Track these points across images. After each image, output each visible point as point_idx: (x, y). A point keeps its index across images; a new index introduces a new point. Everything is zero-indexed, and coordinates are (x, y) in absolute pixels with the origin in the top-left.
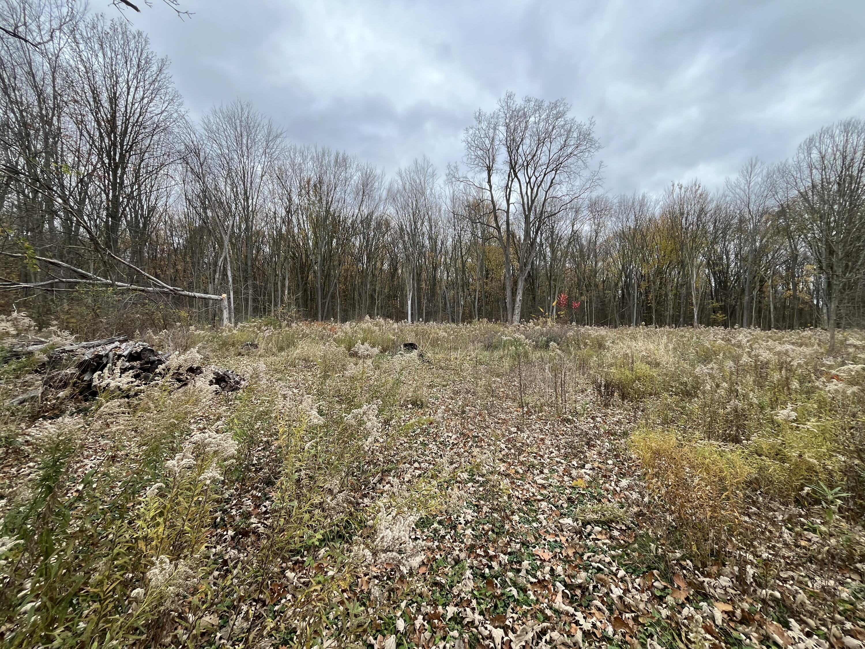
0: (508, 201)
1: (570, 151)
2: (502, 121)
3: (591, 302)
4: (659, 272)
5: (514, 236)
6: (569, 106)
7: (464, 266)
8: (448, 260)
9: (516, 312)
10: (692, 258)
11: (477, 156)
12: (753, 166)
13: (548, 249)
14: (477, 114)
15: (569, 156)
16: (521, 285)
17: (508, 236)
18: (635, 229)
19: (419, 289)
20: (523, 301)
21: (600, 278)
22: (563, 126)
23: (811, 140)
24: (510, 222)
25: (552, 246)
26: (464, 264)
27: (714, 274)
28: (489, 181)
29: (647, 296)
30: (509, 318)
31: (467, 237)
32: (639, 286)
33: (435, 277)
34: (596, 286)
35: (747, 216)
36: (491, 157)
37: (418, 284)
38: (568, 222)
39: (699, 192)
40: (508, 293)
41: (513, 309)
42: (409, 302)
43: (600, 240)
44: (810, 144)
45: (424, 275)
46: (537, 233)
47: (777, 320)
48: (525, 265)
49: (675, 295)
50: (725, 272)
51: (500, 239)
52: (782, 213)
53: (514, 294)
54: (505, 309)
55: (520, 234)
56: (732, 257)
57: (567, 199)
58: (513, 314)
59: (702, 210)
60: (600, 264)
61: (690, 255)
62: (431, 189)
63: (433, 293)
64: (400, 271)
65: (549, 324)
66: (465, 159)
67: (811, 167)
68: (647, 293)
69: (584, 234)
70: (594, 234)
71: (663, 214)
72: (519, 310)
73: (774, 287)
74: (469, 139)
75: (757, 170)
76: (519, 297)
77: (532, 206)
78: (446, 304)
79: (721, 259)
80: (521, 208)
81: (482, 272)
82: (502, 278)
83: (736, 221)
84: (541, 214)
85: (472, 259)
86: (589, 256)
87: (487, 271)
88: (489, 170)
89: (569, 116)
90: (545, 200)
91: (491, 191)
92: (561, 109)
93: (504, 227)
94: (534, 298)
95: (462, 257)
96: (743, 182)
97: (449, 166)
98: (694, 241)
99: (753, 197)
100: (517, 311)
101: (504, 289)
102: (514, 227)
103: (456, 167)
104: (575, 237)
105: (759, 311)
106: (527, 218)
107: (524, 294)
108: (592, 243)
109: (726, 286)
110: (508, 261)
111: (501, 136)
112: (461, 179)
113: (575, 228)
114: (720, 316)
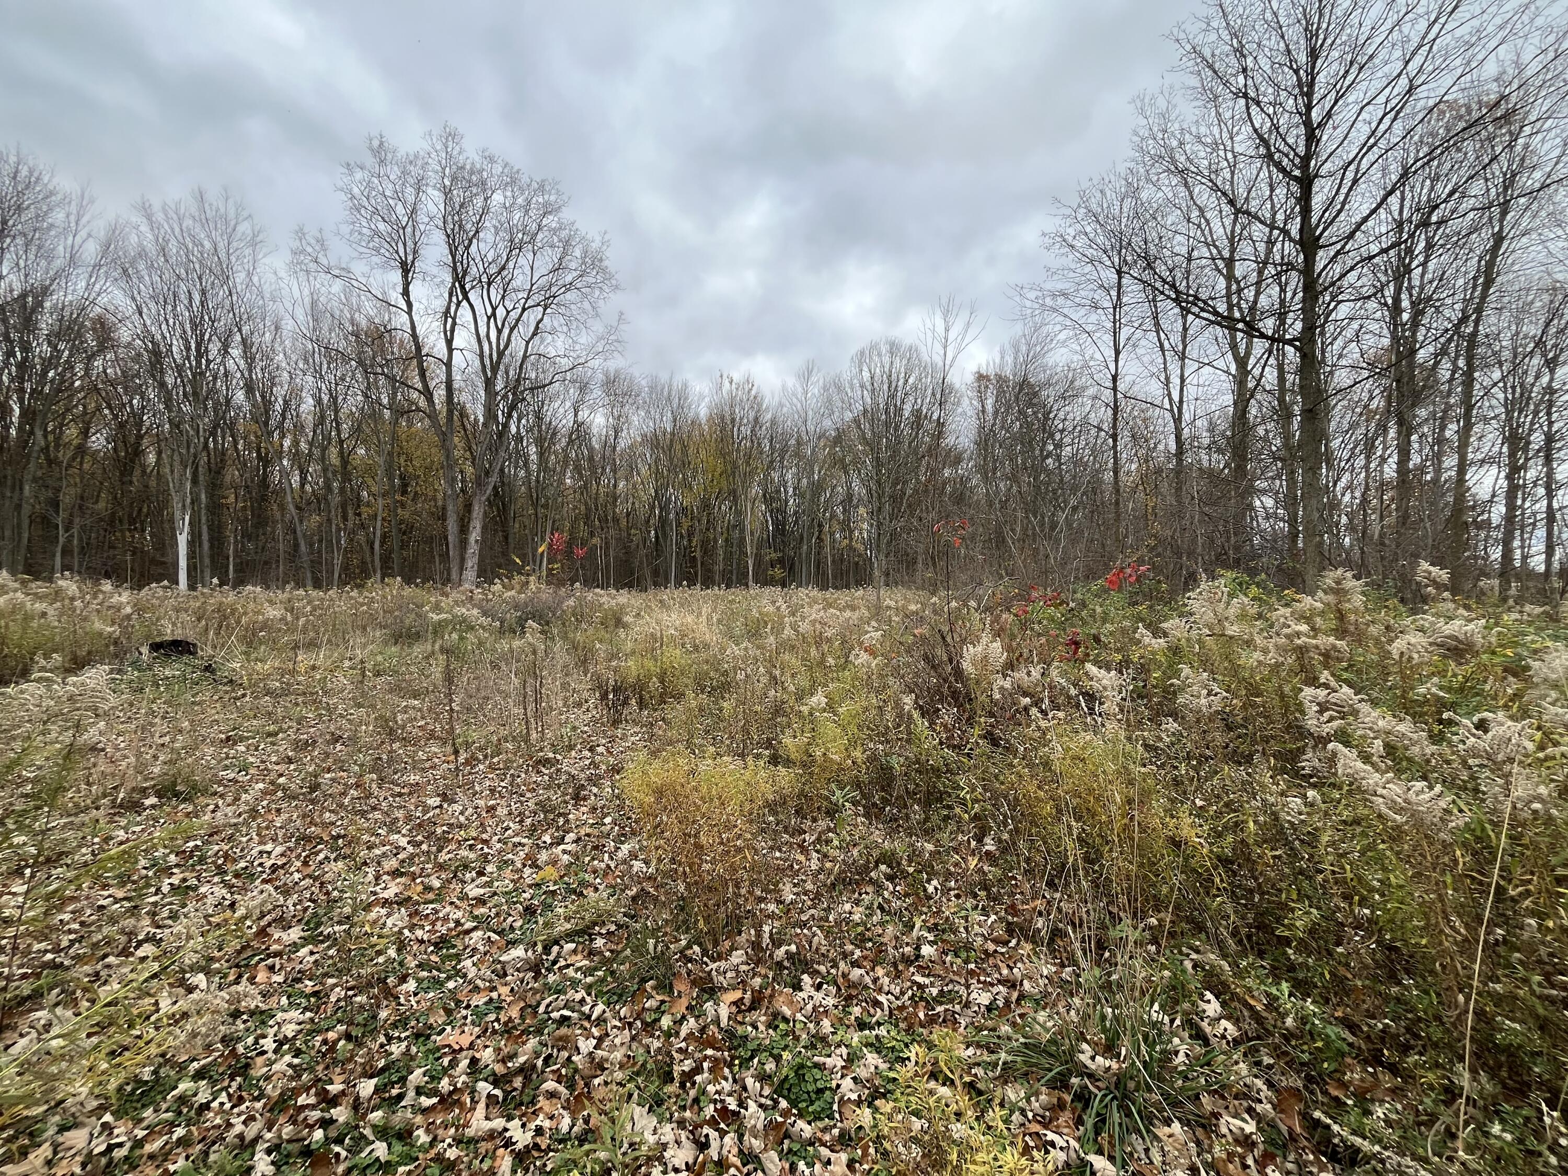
0: (449, 342)
1: (569, 279)
2: (433, 178)
3: (607, 548)
4: (706, 505)
5: (463, 414)
6: (565, 198)
7: (345, 462)
8: (303, 446)
9: (469, 564)
10: (746, 488)
11: (377, 233)
12: (810, 373)
13: (533, 449)
14: (376, 143)
15: (568, 287)
16: (478, 511)
17: (450, 412)
18: (673, 434)
19: (216, 508)
20: (483, 543)
21: (621, 509)
22: (554, 231)
23: (862, 353)
24: (456, 385)
25: (539, 442)
26: (345, 460)
27: (771, 512)
28: (406, 293)
29: (690, 541)
30: (454, 576)
31: (353, 402)
32: (679, 525)
33: (264, 483)
34: (616, 520)
35: (805, 438)
36: (410, 244)
37: (211, 496)
38: (568, 404)
39: (753, 393)
40: (452, 526)
41: (463, 560)
42: (182, 540)
43: (622, 444)
44: (861, 358)
45: (232, 474)
46: (510, 416)
47: (835, 577)
48: (487, 473)
49: (727, 540)
50: (782, 511)
51: (432, 415)
52: (838, 440)
53: (464, 529)
54: (445, 557)
55: (477, 412)
56: (791, 491)
57: (565, 363)
58: (462, 568)
59: (756, 419)
60: (621, 484)
61: (744, 482)
62: (249, 275)
63: (261, 520)
64: (152, 458)
65: (532, 586)
66: (345, 229)
67: (862, 386)
68: (690, 535)
69: (595, 431)
70: (612, 433)
71: (710, 418)
72: (476, 560)
73: (832, 534)
74: (356, 191)
75: (814, 379)
76: (475, 535)
77: (498, 362)
78: (296, 546)
79: (778, 491)
80: (477, 363)
81: (391, 479)
82: (440, 496)
83: (793, 442)
84: (518, 381)
85: (367, 450)
86: (604, 469)
87: (402, 477)
88: (406, 269)
89: (567, 215)
90: (525, 357)
91: (409, 313)
92: (553, 198)
93: (439, 395)
94: (506, 538)
95: (341, 442)
96: (800, 390)
97: (301, 234)
98: (748, 464)
99: (810, 413)
100: (471, 562)
101: (443, 518)
102: (463, 397)
103: (321, 242)
104: (579, 433)
105: (818, 567)
106: (489, 383)
107: (484, 528)
108: (610, 446)
109: (784, 529)
110: (450, 463)
111: (433, 209)
112: (336, 272)
113: (580, 418)
114: (778, 572)
